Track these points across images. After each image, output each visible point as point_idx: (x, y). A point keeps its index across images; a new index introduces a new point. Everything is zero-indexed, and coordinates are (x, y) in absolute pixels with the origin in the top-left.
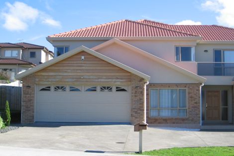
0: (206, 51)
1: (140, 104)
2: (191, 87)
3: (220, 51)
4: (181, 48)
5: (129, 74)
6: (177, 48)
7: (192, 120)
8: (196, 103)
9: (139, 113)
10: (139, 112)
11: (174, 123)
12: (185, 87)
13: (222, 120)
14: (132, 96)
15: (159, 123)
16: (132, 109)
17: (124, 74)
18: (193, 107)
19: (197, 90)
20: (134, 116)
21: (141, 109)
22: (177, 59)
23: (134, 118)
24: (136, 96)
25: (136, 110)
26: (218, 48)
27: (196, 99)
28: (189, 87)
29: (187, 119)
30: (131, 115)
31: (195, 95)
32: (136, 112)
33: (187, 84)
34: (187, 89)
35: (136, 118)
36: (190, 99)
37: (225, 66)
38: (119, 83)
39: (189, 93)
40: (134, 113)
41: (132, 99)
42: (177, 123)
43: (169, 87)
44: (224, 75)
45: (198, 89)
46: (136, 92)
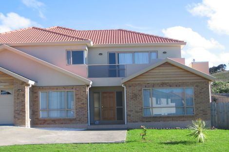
0: (101, 54)
1: (22, 106)
2: (78, 89)
3: (115, 54)
4: (73, 52)
5: (11, 78)
6: (68, 52)
7: (79, 120)
8: (83, 104)
9: (21, 115)
10: (21, 113)
11: (62, 124)
12: (72, 88)
13: (117, 120)
14: (15, 99)
15: (48, 124)
16: (15, 111)
17: (7, 78)
18: (80, 108)
19: (84, 92)
20: (16, 118)
21: (23, 110)
22: (68, 63)
23: (16, 119)
24: (18, 99)
25: (18, 112)
26: (112, 51)
27: (83, 100)
28: (76, 89)
29: (75, 120)
30: (14, 116)
31: (82, 96)
32: (19, 114)
33: (73, 86)
34: (74, 90)
35: (19, 119)
36: (77, 100)
37: (120, 67)
38: (2, 87)
39: (76, 95)
40: (16, 115)
41: (15, 102)
42: (65, 124)
43: (57, 89)
44: (119, 76)
45: (84, 90)
46: (18, 94)
